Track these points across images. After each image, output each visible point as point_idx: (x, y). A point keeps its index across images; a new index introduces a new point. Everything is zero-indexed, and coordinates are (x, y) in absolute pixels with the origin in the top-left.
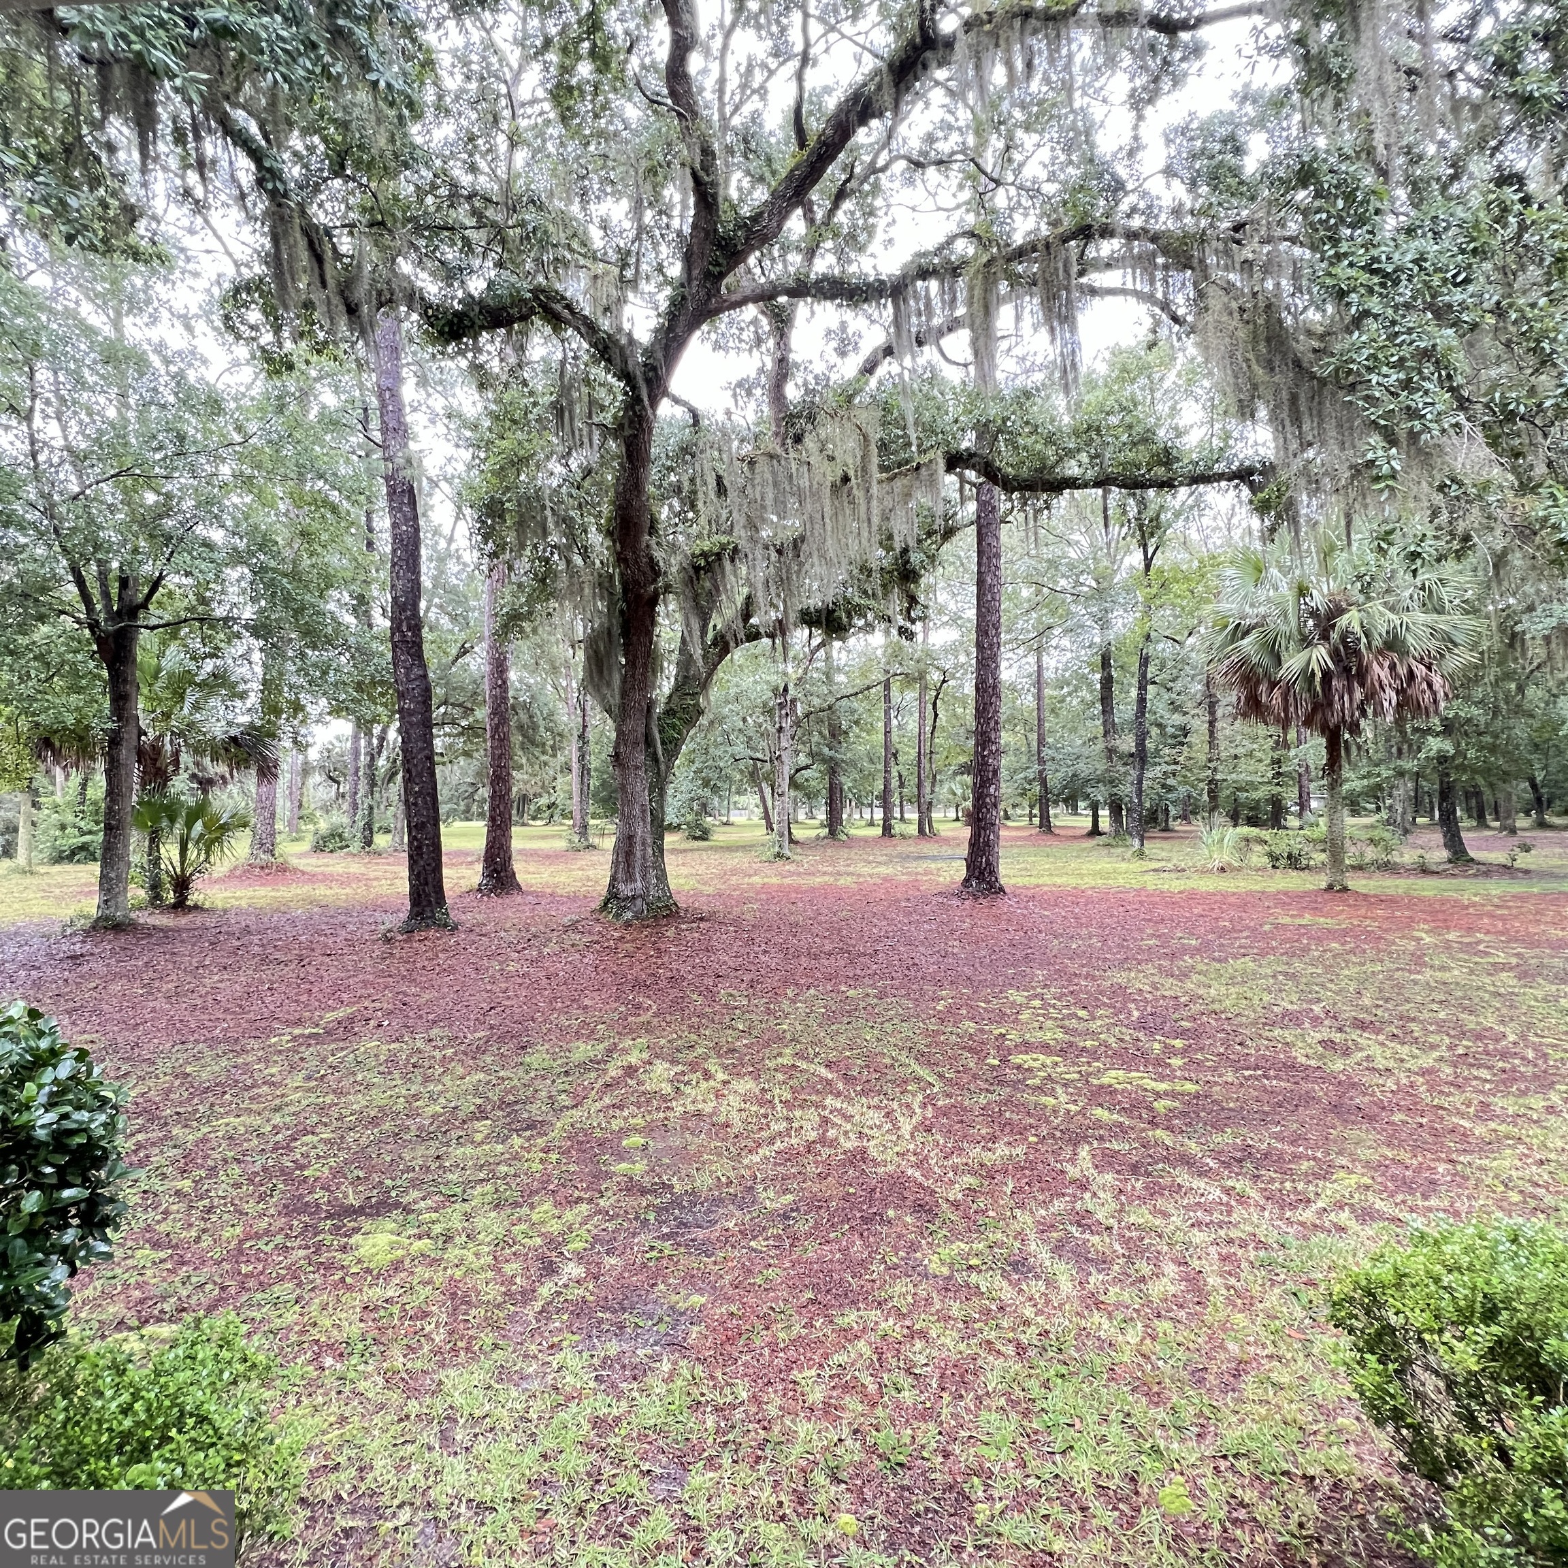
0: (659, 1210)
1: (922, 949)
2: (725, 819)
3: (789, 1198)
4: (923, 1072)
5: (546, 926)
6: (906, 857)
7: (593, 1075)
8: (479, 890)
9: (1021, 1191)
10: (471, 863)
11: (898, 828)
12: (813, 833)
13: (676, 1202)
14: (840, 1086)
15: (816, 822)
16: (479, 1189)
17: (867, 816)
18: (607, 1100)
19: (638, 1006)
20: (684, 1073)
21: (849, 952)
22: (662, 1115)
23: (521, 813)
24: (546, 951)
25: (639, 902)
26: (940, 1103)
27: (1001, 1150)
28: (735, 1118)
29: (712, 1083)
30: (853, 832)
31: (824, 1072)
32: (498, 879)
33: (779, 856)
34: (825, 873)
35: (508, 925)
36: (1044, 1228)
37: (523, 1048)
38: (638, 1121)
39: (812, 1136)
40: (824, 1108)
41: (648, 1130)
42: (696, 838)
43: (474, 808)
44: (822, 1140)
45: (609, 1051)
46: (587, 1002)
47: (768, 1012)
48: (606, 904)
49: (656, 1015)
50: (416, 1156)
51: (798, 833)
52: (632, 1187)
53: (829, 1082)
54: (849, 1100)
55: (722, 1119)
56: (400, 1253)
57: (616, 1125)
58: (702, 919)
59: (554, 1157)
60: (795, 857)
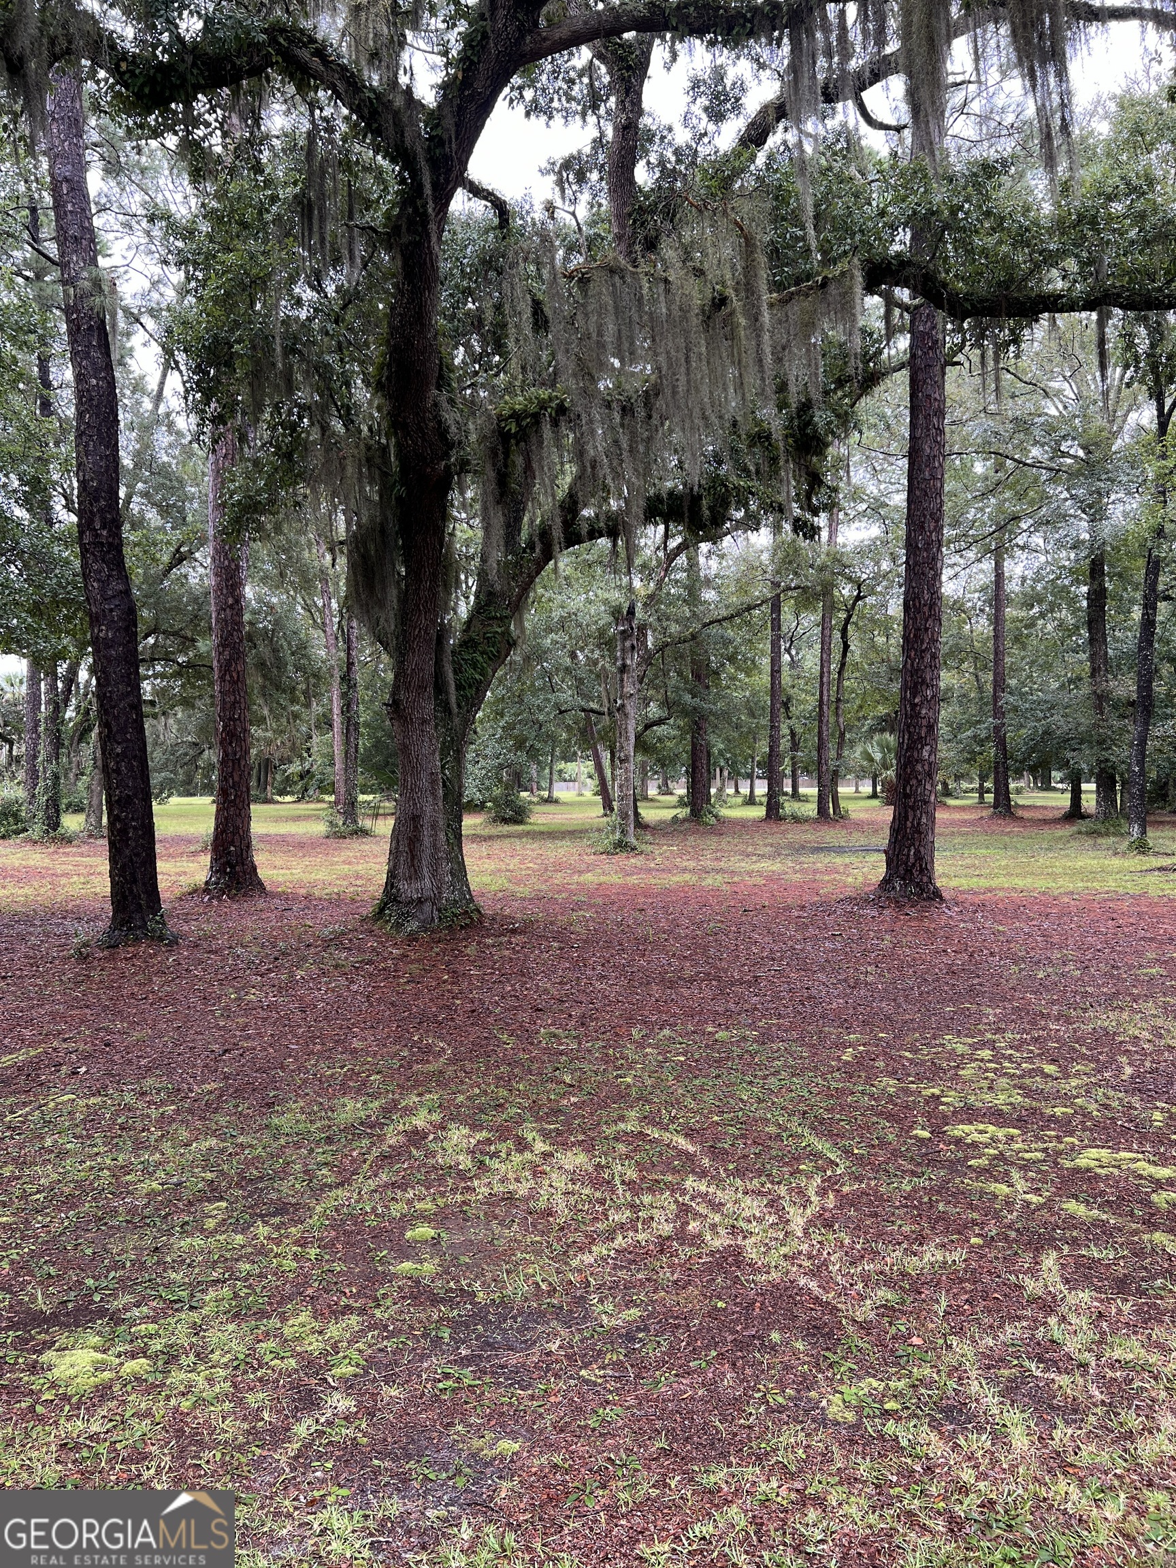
0: (455, 1325)
1: (821, 976)
2: (545, 794)
3: (634, 1312)
4: (821, 1145)
5: (300, 940)
6: (800, 849)
7: (365, 1142)
8: (206, 891)
9: (959, 1311)
10: (194, 854)
11: (789, 807)
12: (668, 814)
13: (480, 1315)
14: (706, 1162)
15: (672, 799)
16: (212, 1294)
17: (745, 790)
18: (384, 1177)
19: (428, 1049)
20: (489, 1142)
21: (719, 979)
22: (459, 1198)
23: (262, 785)
24: (299, 974)
25: (427, 907)
26: (846, 1189)
27: (932, 1254)
28: (561, 1206)
29: (528, 1155)
30: (725, 812)
31: (682, 1142)
32: (233, 876)
33: (621, 846)
34: (685, 870)
35: (248, 938)
36: (991, 1363)
37: (270, 1105)
38: (427, 1206)
39: (667, 1229)
40: (684, 1192)
41: (440, 1218)
42: (505, 821)
43: (198, 777)
44: (681, 1236)
45: (387, 1111)
46: (356, 1044)
47: (606, 1059)
48: (381, 910)
49: (451, 1062)
50: (127, 1248)
51: (649, 814)
52: (419, 1293)
53: (690, 1157)
54: (717, 1181)
55: (542, 1204)
56: (107, 1375)
57: (397, 1210)
58: (514, 931)
59: (313, 1252)
60: (644, 847)
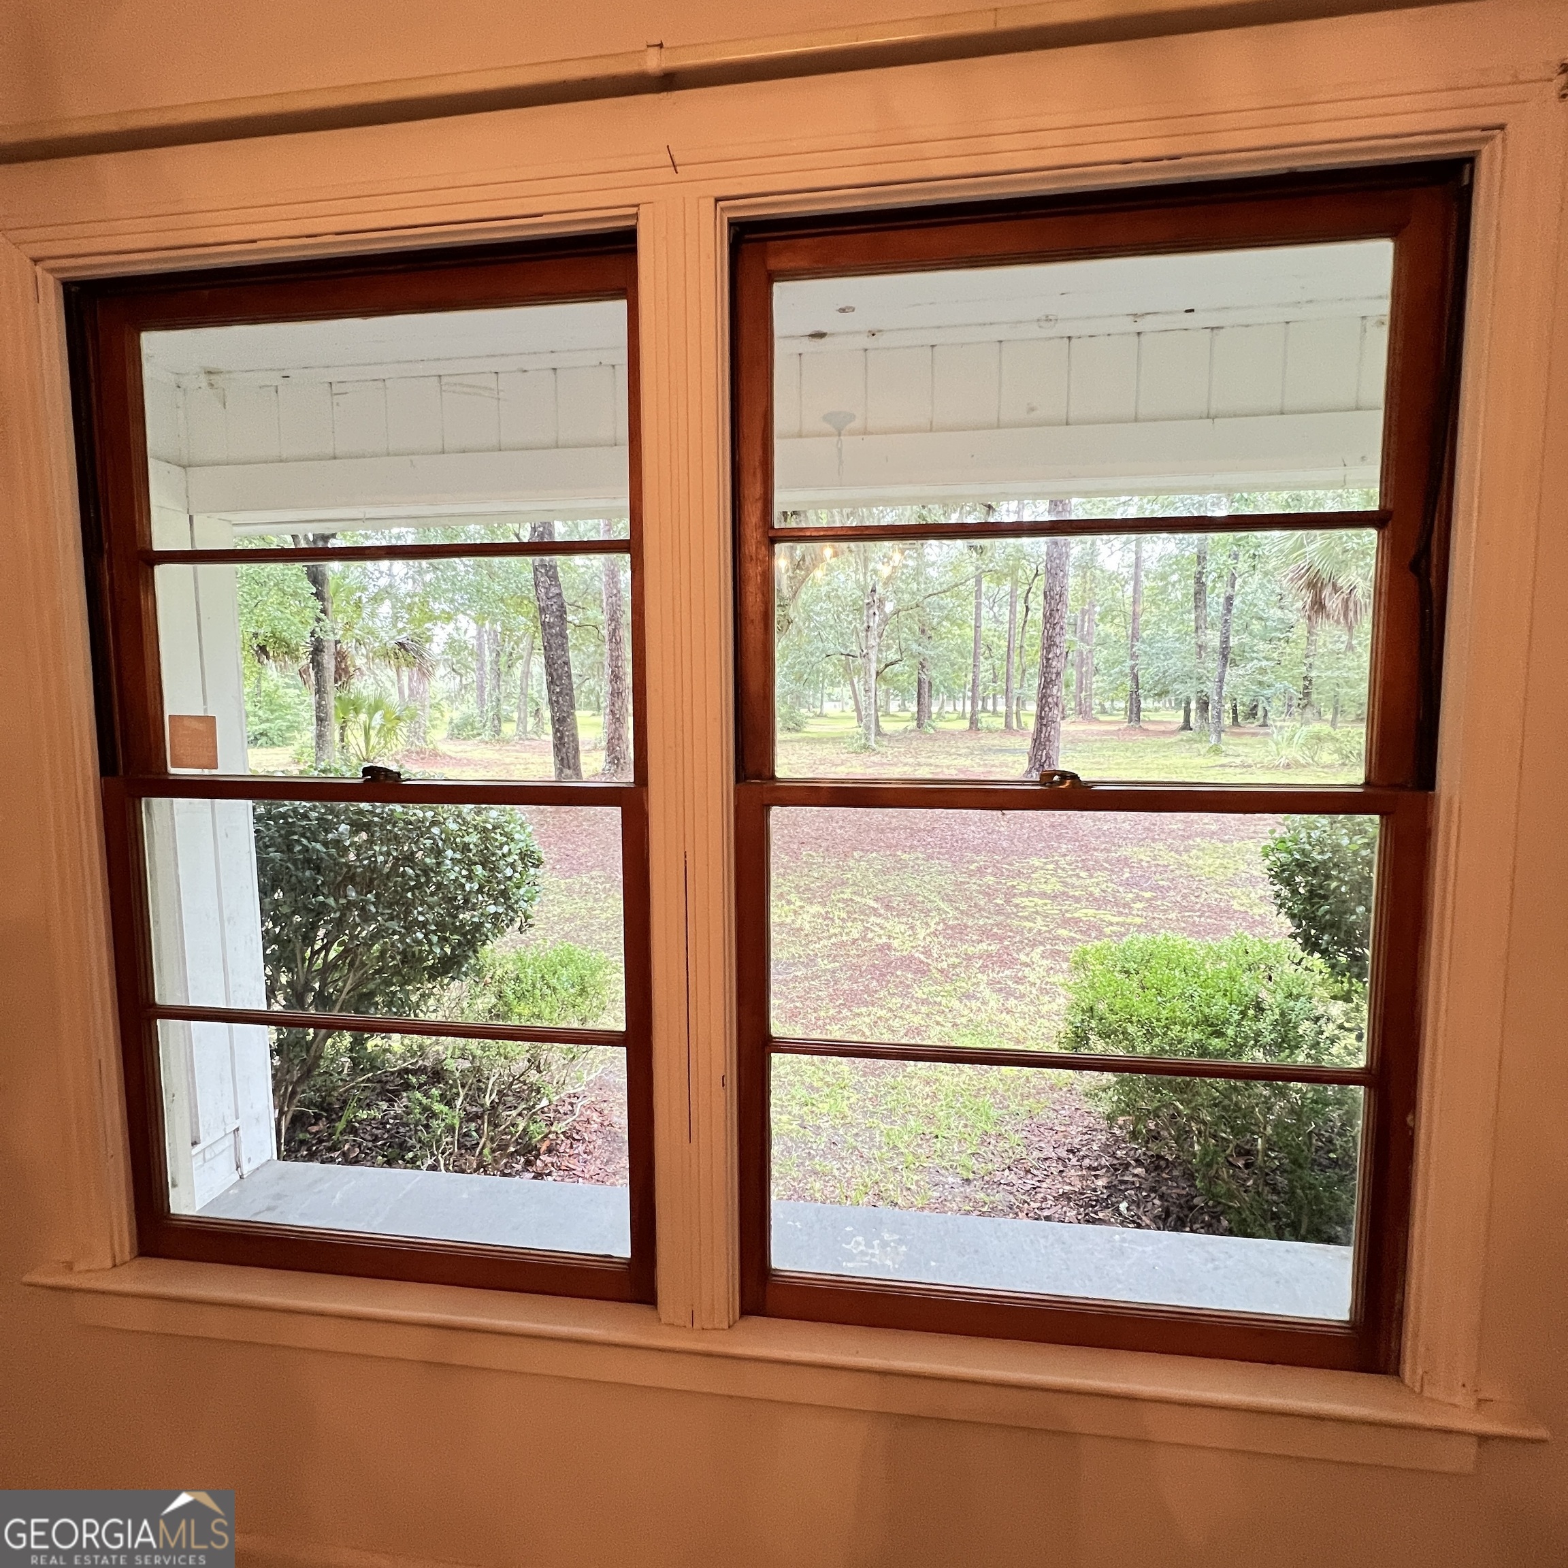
2: (818, 711)
8: (603, 774)
11: (985, 720)
12: (901, 726)
17: (959, 709)
26: (950, 923)
30: (940, 725)
31: (872, 903)
32: (619, 766)
33: (865, 747)
34: (905, 765)
42: (789, 730)
51: (887, 726)
54: (887, 919)
60: (881, 749)
